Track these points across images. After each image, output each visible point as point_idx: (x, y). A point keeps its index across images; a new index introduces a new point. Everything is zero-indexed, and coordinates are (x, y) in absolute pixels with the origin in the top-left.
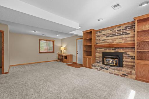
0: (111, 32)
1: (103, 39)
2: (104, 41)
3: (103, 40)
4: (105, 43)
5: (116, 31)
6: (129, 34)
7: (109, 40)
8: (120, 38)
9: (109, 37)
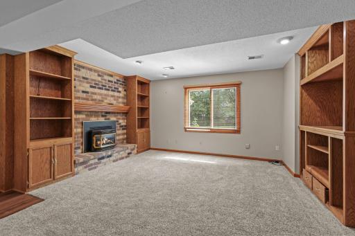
0: (99, 79)
1: (82, 89)
2: (85, 94)
3: (83, 92)
4: (87, 99)
5: (106, 80)
6: (120, 92)
7: (95, 94)
8: (112, 96)
9: (95, 87)
